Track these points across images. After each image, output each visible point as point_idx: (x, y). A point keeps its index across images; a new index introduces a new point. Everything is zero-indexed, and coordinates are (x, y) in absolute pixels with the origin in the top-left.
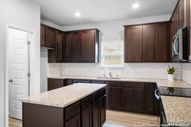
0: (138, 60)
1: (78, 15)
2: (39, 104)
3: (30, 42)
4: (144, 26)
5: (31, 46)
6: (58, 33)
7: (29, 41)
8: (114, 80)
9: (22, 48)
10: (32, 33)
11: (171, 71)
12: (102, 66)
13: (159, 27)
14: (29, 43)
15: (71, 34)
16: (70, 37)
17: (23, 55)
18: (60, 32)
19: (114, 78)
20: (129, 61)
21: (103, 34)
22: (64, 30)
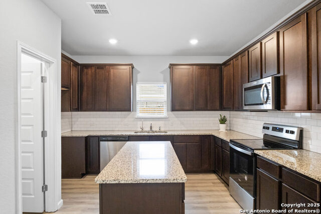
0: (188, 108)
1: (113, 42)
2: (140, 183)
3: (45, 77)
4: (194, 67)
5: (47, 84)
6: (73, 65)
7: (43, 76)
8: (156, 134)
9: (29, 87)
10: (49, 63)
11: (223, 121)
12: (137, 115)
13: (211, 70)
14: (43, 79)
15: (91, 69)
16: (90, 72)
17: (30, 101)
18: (76, 64)
19: (156, 132)
20: (177, 109)
21: (139, 72)
22: (80, 62)
